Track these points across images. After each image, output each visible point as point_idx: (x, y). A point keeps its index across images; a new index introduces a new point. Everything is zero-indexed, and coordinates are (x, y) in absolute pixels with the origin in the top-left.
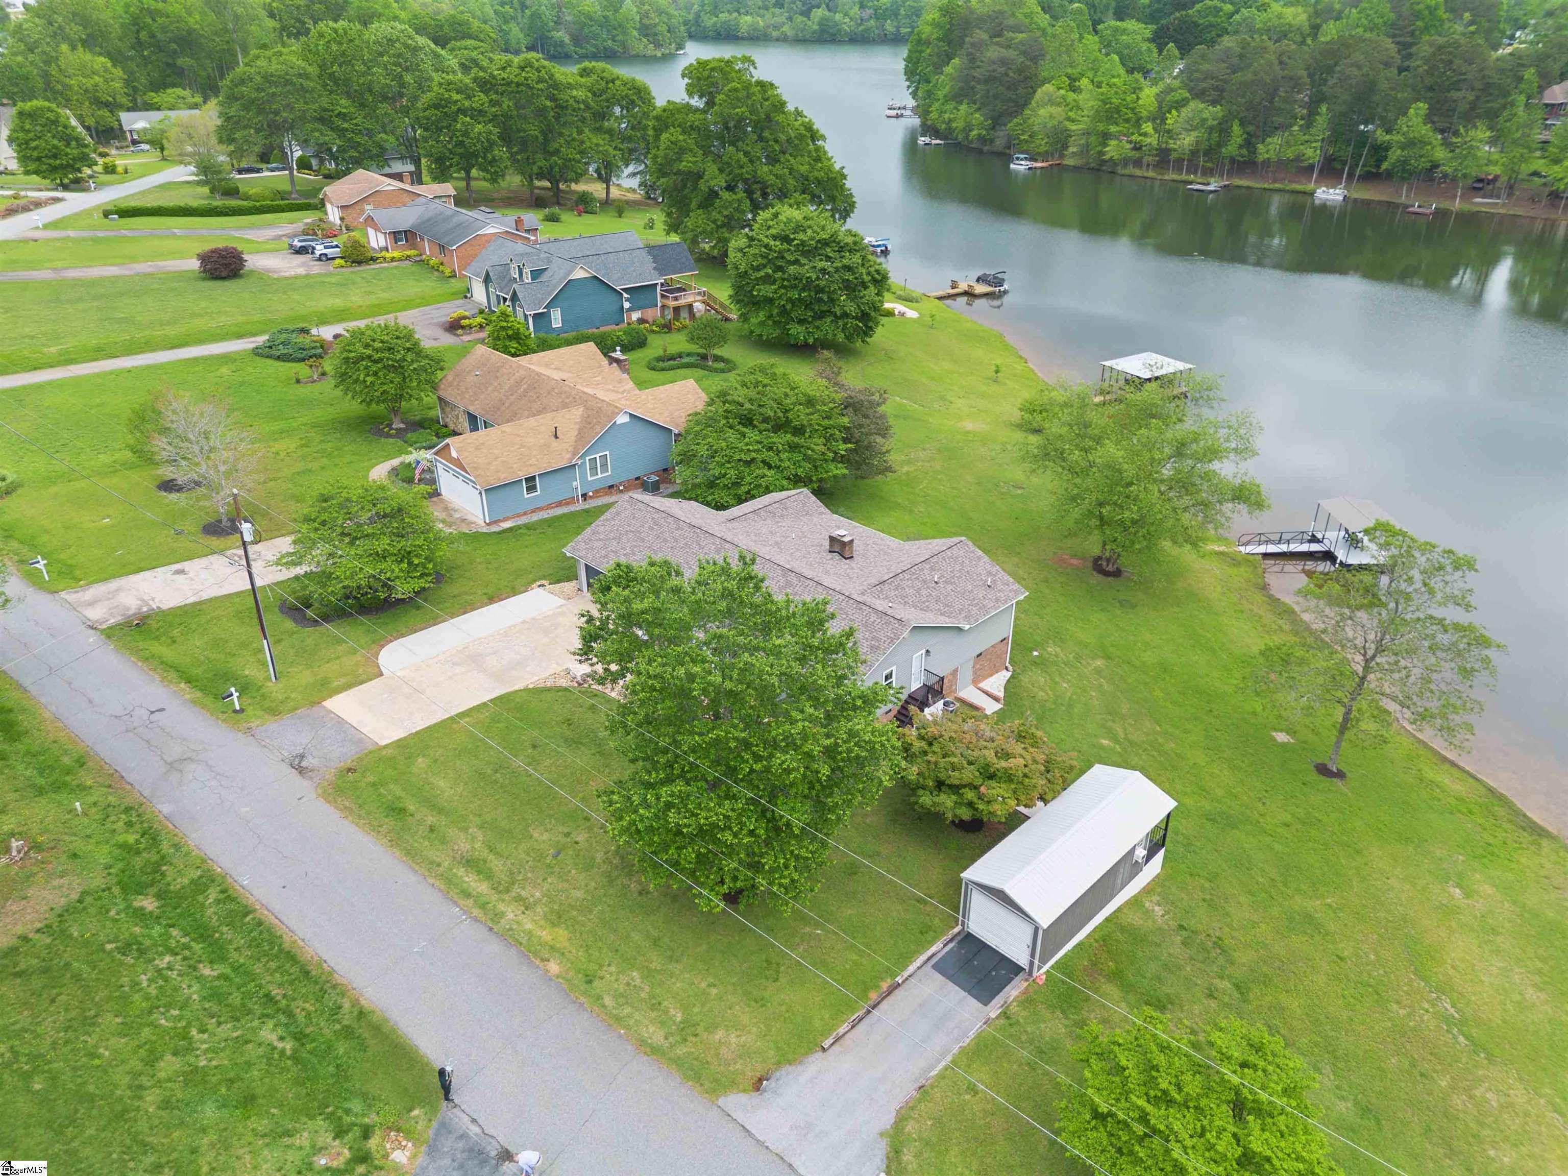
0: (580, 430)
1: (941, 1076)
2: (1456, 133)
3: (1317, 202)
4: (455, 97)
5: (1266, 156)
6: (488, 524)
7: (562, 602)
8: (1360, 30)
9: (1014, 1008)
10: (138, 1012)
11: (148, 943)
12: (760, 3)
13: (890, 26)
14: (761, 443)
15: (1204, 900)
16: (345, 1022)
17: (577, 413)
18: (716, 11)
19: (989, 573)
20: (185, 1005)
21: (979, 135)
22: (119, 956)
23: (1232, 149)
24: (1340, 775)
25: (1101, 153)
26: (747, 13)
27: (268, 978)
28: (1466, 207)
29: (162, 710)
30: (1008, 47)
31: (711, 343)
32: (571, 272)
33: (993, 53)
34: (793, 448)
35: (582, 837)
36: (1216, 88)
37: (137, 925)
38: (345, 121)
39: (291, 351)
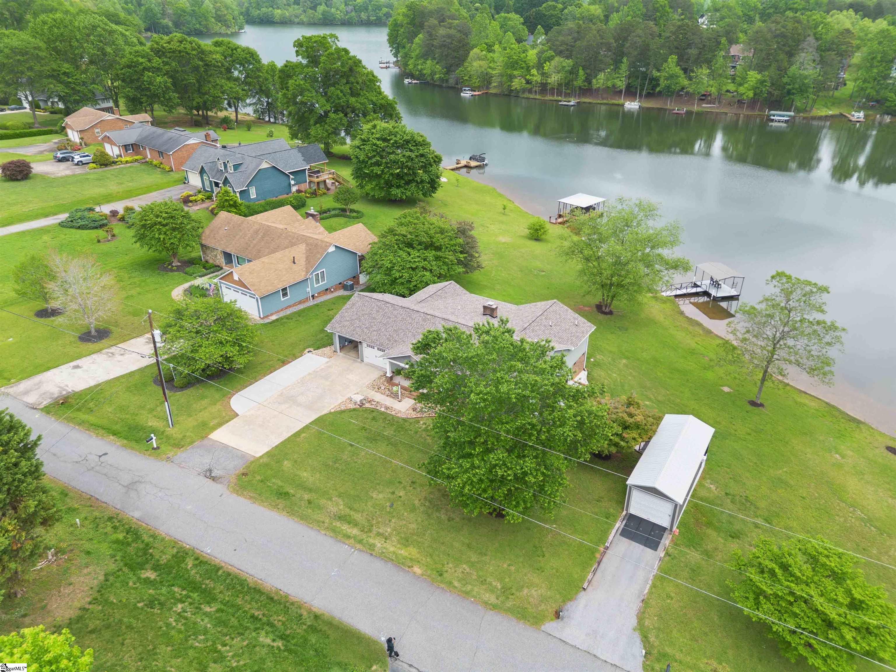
0: (307, 257)
1: (650, 593)
2: (693, 71)
3: (626, 109)
4: (141, 60)
5: (598, 86)
6: (262, 319)
7: (327, 360)
8: (629, 18)
9: (671, 550)
10: (179, 641)
11: (162, 598)
12: (285, 2)
13: (364, 16)
14: (419, 257)
15: (730, 478)
16: (309, 623)
17: (302, 247)
18: (258, 6)
19: (574, 318)
20: (205, 632)
21: (440, 77)
22: (149, 610)
23: (579, 82)
24: (761, 405)
25: (510, 86)
26: (278, 8)
27: (249, 606)
28: (700, 109)
29: (106, 454)
30: (450, 28)
31: (347, 201)
32: (260, 164)
33: (442, 31)
34: (437, 258)
35: (402, 493)
36: (567, 50)
37: (150, 589)
38: (68, 77)
39: (87, 223)
